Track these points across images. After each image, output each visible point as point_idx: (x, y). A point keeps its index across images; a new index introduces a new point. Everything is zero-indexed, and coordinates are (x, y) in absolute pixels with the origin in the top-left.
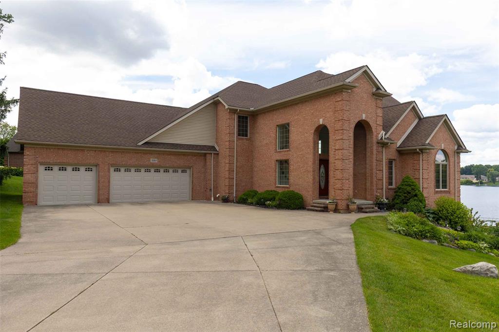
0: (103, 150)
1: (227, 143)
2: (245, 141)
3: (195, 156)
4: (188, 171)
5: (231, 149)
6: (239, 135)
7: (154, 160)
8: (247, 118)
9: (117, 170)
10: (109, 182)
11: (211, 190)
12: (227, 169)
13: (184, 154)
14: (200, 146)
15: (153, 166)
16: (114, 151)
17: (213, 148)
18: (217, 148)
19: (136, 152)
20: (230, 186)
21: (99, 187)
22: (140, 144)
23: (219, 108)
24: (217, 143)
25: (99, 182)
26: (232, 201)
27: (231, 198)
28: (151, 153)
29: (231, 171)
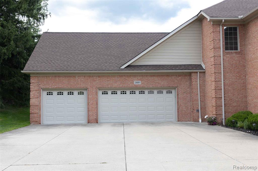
0: (90, 75)
1: (212, 59)
2: (234, 54)
3: (179, 76)
4: (173, 91)
5: (217, 65)
6: (227, 49)
7: (137, 82)
8: (235, 29)
9: (105, 93)
10: (97, 104)
11: (198, 111)
12: (213, 88)
13: (168, 75)
14: (185, 65)
15: (137, 88)
16: (100, 75)
17: (199, 67)
18: (204, 67)
19: (121, 75)
20: (218, 107)
21: (88, 108)
22: (123, 67)
23: (204, 24)
24: (203, 61)
25: (88, 104)
26: (221, 124)
27: (219, 121)
28: (135, 75)
29: (217, 89)
